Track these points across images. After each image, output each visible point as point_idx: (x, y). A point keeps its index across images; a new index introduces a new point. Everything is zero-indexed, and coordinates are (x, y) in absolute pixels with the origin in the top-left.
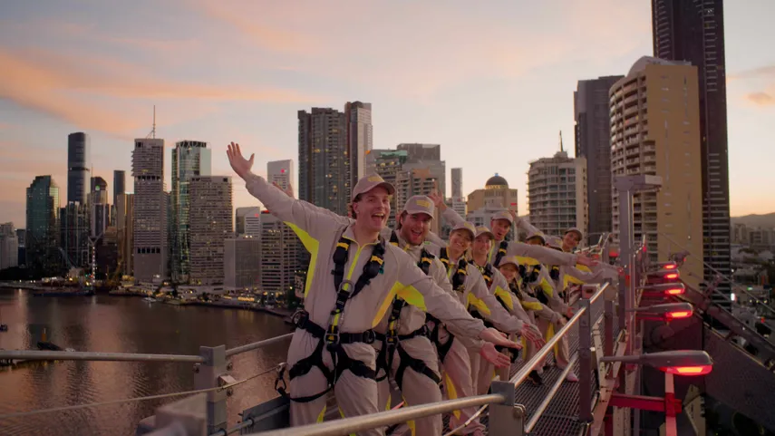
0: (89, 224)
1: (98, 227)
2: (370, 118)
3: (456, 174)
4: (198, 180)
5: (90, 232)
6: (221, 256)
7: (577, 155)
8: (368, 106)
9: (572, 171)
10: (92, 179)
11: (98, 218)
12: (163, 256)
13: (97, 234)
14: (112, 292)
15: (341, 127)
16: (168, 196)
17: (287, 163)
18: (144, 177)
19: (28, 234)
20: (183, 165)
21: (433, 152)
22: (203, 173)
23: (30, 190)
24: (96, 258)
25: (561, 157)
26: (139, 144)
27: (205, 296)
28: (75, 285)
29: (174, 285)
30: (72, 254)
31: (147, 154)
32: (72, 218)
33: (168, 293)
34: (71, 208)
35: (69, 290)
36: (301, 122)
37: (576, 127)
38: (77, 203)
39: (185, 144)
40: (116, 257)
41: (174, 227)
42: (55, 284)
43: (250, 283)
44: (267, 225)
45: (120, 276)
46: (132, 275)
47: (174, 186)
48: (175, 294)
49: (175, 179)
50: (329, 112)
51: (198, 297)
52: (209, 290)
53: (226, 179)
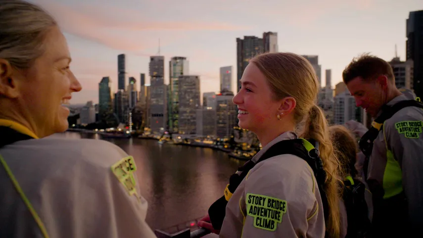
0: (128, 101)
1: (133, 103)
2: (276, 40)
3: (328, 73)
4: (182, 77)
5: (128, 106)
6: (194, 118)
7: (407, 58)
8: (275, 34)
9: (403, 69)
10: (129, 78)
11: (133, 98)
12: (165, 119)
13: (132, 106)
14: (140, 136)
15: (260, 47)
16: (167, 86)
17: (230, 68)
18: (155, 76)
19: (100, 107)
20: (174, 69)
21: (314, 60)
22: (185, 74)
23: (100, 84)
24: (132, 119)
25: (396, 61)
26: (152, 59)
27: (186, 140)
28: (122, 132)
29: (170, 134)
30: (120, 117)
31: (156, 64)
32: (120, 98)
33: (167, 138)
34: (119, 93)
35: (119, 135)
36: (238, 45)
37: (407, 41)
38: (122, 91)
39: (176, 58)
40: (141, 118)
41: (170, 103)
42: (112, 132)
43: (210, 133)
44: (220, 102)
45: (143, 128)
46: (149, 128)
47: (170, 81)
48: (171, 138)
49: (171, 77)
50: (253, 38)
51: (183, 140)
52: (189, 137)
53: (197, 77)
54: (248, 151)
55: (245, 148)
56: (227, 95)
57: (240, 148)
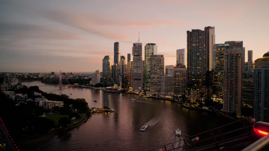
0: (120, 71)
1: (123, 72)
2: (214, 32)
3: (250, 53)
4: (153, 56)
5: (120, 73)
6: (160, 82)
8: (213, 28)
10: (121, 56)
11: (123, 69)
12: (142, 81)
13: (122, 74)
14: (126, 92)
15: (203, 36)
16: (144, 61)
17: (183, 50)
18: (136, 56)
19: (103, 74)
20: (148, 51)
21: (240, 44)
22: (155, 54)
23: (103, 60)
24: (122, 81)
26: (134, 45)
27: (155, 95)
28: (116, 89)
29: (145, 91)
30: (115, 80)
31: (137, 48)
32: (115, 68)
33: (143, 94)
34: (115, 66)
35: (114, 91)
36: (188, 35)
38: (116, 64)
39: (149, 44)
40: (127, 81)
41: (145, 72)
42: (110, 89)
43: (170, 91)
44: (176, 72)
45: (129, 87)
46: (132, 87)
47: (145, 59)
48: (145, 94)
49: (146, 56)
50: (198, 31)
51: (153, 95)
52: (156, 93)
53: (162, 56)
54: (194, 103)
55: (192, 102)
56: (181, 67)
57: (189, 102)
